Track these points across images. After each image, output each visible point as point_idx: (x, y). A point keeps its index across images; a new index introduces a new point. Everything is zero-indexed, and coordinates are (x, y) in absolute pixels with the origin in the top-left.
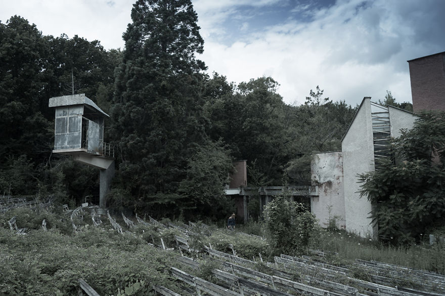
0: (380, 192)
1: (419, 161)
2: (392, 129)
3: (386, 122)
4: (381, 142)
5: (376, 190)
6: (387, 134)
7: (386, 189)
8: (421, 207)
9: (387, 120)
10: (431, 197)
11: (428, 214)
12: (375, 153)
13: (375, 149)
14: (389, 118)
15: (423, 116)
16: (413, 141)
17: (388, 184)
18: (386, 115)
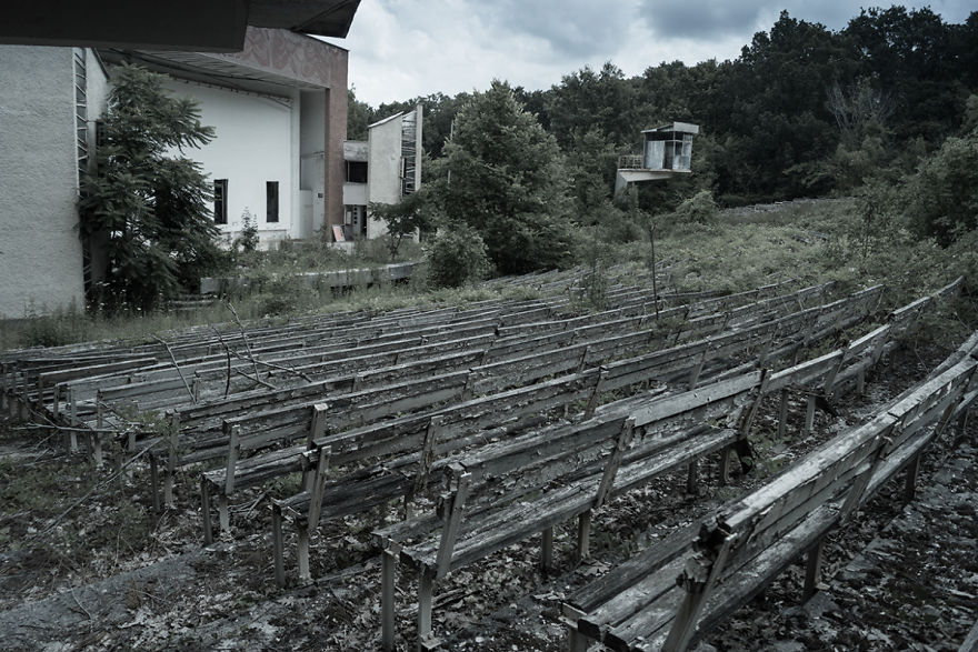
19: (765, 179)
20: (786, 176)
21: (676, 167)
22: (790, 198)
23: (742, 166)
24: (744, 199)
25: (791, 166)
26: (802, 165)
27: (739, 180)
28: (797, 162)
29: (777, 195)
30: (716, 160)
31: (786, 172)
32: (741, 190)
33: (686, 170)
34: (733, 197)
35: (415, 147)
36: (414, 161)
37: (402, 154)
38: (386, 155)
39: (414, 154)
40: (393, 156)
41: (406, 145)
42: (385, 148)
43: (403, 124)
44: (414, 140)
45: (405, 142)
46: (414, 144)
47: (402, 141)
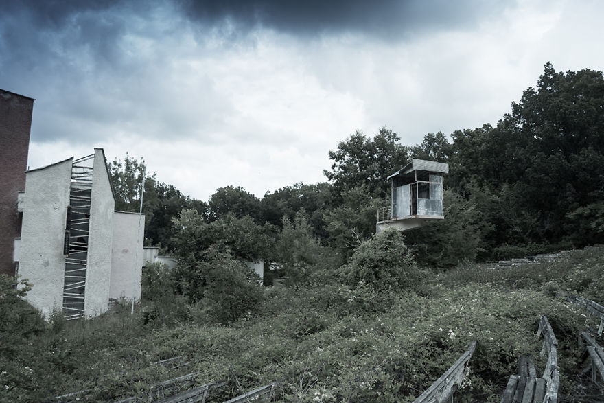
19: (547, 227)
20: (572, 222)
21: (422, 212)
22: (580, 247)
23: (519, 215)
24: (525, 251)
25: (576, 209)
26: (589, 206)
27: (518, 229)
28: (583, 204)
29: (563, 243)
30: (492, 210)
31: (570, 215)
32: (523, 241)
33: (437, 215)
34: (512, 248)
35: (90, 196)
36: (88, 211)
37: (71, 204)
38: (46, 205)
39: (89, 203)
40: (57, 205)
41: (76, 194)
42: (44, 196)
43: (74, 170)
44: (88, 188)
45: (75, 189)
46: (89, 193)
47: (71, 189)
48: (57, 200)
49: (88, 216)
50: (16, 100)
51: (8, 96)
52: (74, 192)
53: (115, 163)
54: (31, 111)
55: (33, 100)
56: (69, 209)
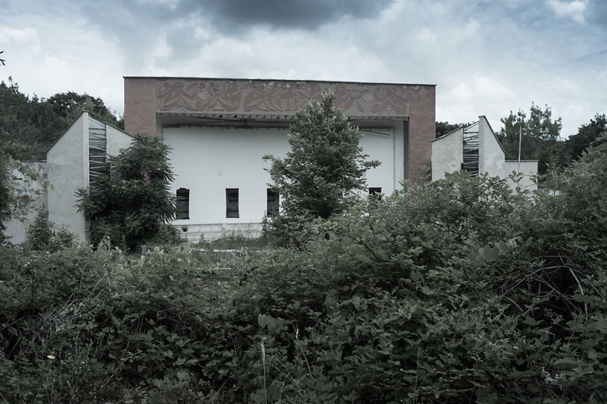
0: (99, 208)
1: (136, 181)
2: (107, 146)
3: (102, 139)
4: (96, 159)
5: (95, 207)
6: (103, 152)
7: (104, 206)
8: (137, 222)
9: (104, 137)
10: (145, 213)
11: (142, 228)
12: (90, 170)
13: (90, 166)
14: (105, 135)
15: (138, 138)
16: (130, 162)
17: (107, 200)
18: (103, 132)
35: (478, 154)
36: (477, 166)
37: (464, 161)
38: (447, 163)
39: (478, 159)
40: (454, 163)
41: (468, 153)
42: (445, 157)
43: (465, 135)
44: (477, 148)
45: (466, 150)
46: (477, 151)
47: (464, 150)
48: (454, 159)
49: (477, 169)
50: (423, 89)
51: (417, 88)
52: (466, 152)
53: (519, 114)
54: (434, 94)
55: (435, 86)
56: (462, 165)
